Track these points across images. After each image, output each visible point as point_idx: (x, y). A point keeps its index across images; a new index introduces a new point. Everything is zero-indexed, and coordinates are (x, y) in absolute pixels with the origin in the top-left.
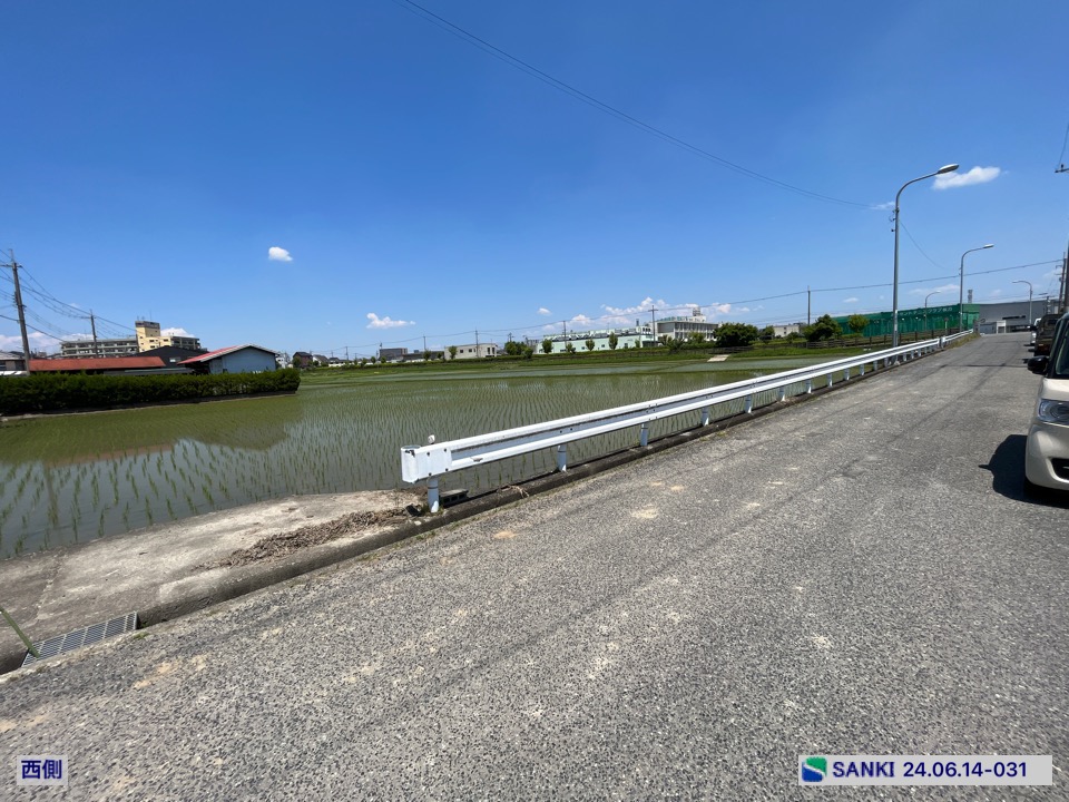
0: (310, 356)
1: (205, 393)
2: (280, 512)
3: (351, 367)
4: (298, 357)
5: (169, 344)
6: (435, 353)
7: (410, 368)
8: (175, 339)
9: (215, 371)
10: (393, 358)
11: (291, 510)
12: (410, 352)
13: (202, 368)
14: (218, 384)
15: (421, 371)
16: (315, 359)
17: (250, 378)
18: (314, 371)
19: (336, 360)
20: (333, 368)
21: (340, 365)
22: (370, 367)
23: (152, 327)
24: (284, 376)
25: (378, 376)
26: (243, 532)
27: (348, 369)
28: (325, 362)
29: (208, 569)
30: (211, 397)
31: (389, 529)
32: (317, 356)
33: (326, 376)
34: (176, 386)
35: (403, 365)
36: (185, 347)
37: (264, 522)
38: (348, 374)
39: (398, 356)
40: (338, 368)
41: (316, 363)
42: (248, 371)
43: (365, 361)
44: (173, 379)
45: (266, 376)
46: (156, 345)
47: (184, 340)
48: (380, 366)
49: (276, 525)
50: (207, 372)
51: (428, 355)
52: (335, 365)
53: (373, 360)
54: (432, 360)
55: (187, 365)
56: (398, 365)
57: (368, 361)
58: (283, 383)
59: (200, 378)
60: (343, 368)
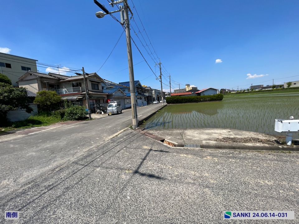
0: (225, 90)
1: (199, 100)
2: (226, 132)
3: (239, 93)
4: (222, 90)
5: (191, 89)
6: (278, 86)
7: (265, 92)
8: (193, 88)
9: (202, 95)
10: (257, 89)
11: (229, 132)
12: (265, 86)
13: (199, 94)
14: (202, 98)
15: (270, 93)
16: (227, 91)
17: (210, 97)
18: (226, 94)
19: (234, 91)
20: (232, 93)
21: (235, 92)
22: (246, 92)
23: (188, 85)
24: (219, 96)
25: (249, 95)
26: (217, 134)
27: (238, 93)
28: (230, 91)
29: (212, 140)
30: (201, 101)
31: (267, 145)
32: (227, 90)
33: (230, 96)
34: (194, 99)
35: (261, 91)
36: (194, 90)
37: (222, 133)
38: (238, 95)
39: (259, 88)
40: (234, 93)
41: (227, 92)
42: (209, 95)
43: (245, 90)
44: (193, 97)
45: (214, 96)
46: (189, 89)
47: (194, 88)
48: (251, 92)
49: (226, 135)
50: (200, 95)
51: (274, 87)
52: (233, 92)
53: (248, 90)
54: (276, 89)
55: (196, 94)
56: (259, 91)
57: (246, 90)
58: (218, 98)
59: (198, 97)
60: (236, 93)
